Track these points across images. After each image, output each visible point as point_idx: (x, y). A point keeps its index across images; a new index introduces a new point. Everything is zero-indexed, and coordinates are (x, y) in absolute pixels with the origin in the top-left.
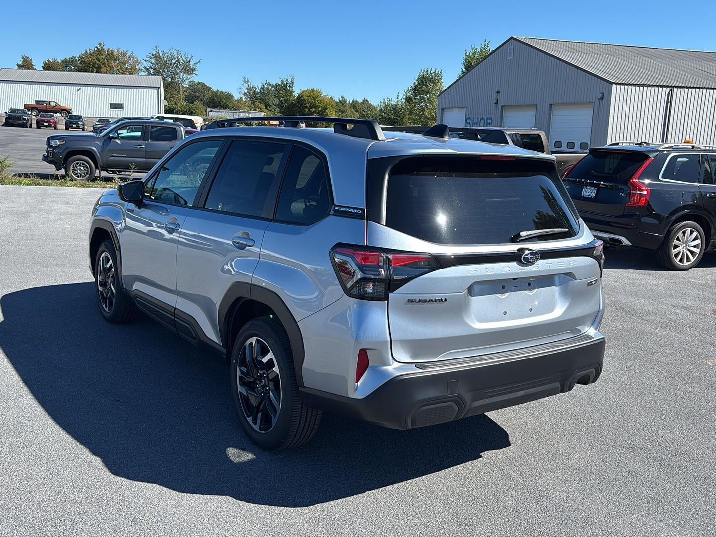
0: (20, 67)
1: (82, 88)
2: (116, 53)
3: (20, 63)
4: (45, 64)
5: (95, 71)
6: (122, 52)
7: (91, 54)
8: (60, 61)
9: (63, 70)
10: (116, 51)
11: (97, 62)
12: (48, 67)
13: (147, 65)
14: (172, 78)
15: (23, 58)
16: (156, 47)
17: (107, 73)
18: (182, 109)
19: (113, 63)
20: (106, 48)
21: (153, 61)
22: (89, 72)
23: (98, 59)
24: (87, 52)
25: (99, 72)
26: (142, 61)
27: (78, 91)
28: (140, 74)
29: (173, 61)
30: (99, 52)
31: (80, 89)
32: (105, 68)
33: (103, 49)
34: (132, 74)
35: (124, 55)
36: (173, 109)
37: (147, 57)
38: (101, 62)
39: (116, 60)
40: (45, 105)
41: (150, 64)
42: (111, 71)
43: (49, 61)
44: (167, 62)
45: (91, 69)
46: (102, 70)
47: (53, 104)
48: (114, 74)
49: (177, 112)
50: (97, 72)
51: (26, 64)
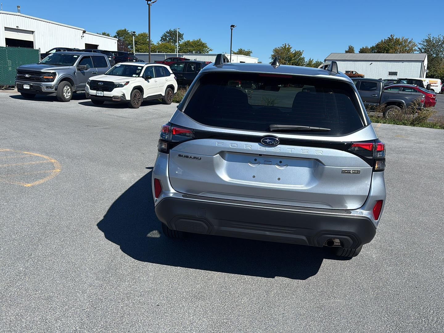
0: (347, 52)
1: (373, 63)
2: (401, 40)
3: (347, 50)
4: (361, 50)
5: (385, 52)
6: (405, 40)
7: (384, 42)
8: (369, 48)
9: (370, 53)
10: (401, 39)
11: (387, 47)
12: (362, 51)
13: (420, 46)
14: (437, 55)
15: (349, 47)
16: (429, 35)
17: (392, 53)
18: (440, 75)
19: (398, 47)
20: (395, 38)
21: (425, 44)
22: (381, 53)
23: (388, 45)
24: (382, 41)
25: (388, 53)
26: (418, 44)
27: (371, 64)
28: (415, 53)
29: (440, 43)
30: (390, 40)
31: (372, 63)
32: (392, 50)
33: (393, 39)
34: (409, 53)
35: (406, 41)
36: (434, 75)
37: (421, 41)
38: (390, 47)
39: (400, 45)
40: (349, 73)
41: (422, 46)
42: (395, 52)
43: (363, 48)
44: (435, 44)
45: (383, 51)
46: (390, 51)
47: (354, 73)
48: (398, 53)
49: (437, 77)
50: (386, 53)
51: (351, 50)
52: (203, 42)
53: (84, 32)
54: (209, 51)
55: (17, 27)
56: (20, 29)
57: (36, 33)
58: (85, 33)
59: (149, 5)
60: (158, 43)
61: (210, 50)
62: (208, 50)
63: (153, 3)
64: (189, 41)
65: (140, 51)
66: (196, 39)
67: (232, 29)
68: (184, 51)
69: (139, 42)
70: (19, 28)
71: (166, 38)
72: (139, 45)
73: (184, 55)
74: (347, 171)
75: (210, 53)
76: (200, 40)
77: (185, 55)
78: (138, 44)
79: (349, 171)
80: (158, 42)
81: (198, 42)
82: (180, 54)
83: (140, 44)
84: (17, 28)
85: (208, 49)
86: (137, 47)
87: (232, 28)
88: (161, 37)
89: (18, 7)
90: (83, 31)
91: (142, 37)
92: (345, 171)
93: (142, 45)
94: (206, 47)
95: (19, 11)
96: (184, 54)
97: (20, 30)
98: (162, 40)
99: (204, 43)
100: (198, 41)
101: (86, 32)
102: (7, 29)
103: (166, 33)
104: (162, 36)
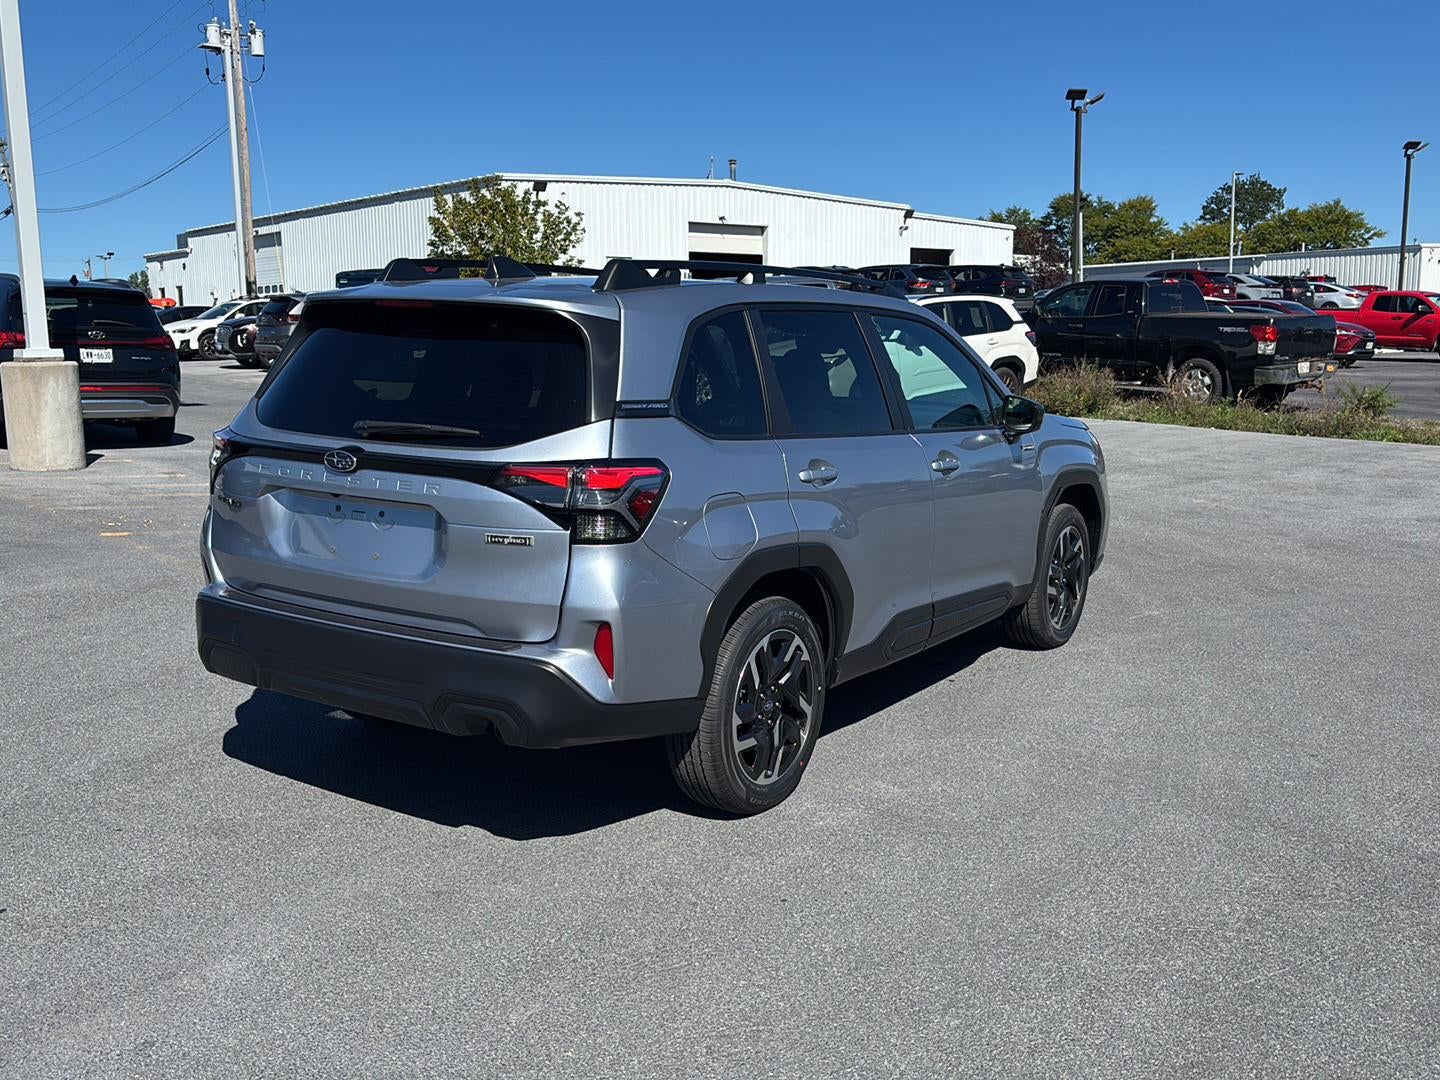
52: (1350, 208)
53: (909, 214)
54: (1370, 238)
55: (721, 219)
56: (730, 223)
57: (769, 232)
58: (911, 217)
59: (1078, 111)
60: (1186, 228)
61: (1374, 234)
62: (1366, 236)
63: (1092, 102)
64: (1297, 210)
65: (1122, 257)
66: (1322, 200)
67: (1409, 158)
68: (1274, 247)
69: (1122, 230)
70: (725, 222)
71: (1220, 209)
72: (1122, 237)
73: (1264, 259)
74: (495, 537)
75: (1374, 243)
76: (1337, 203)
77: (1267, 259)
78: (1117, 237)
79: (501, 537)
80: (1185, 224)
81: (1330, 213)
82: (1251, 259)
83: (1123, 234)
84: (720, 222)
85: (1369, 232)
86: (1114, 245)
87: (1410, 152)
88: (1204, 207)
89: (732, 162)
90: (904, 212)
91: (1132, 213)
92: (492, 536)
93: (1131, 236)
94: (1361, 225)
95: (733, 176)
96: (1265, 256)
97: (703, 226)
98: (1208, 216)
99: (1351, 214)
100: (1329, 210)
101: (915, 214)
102: (695, 227)
103: (1220, 191)
104: (1205, 204)
